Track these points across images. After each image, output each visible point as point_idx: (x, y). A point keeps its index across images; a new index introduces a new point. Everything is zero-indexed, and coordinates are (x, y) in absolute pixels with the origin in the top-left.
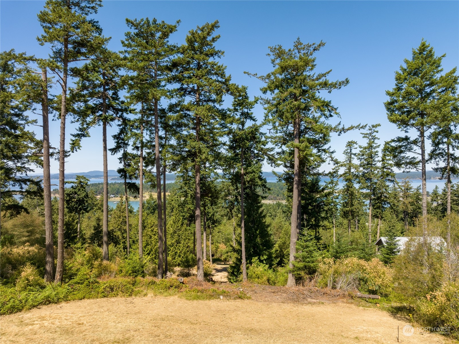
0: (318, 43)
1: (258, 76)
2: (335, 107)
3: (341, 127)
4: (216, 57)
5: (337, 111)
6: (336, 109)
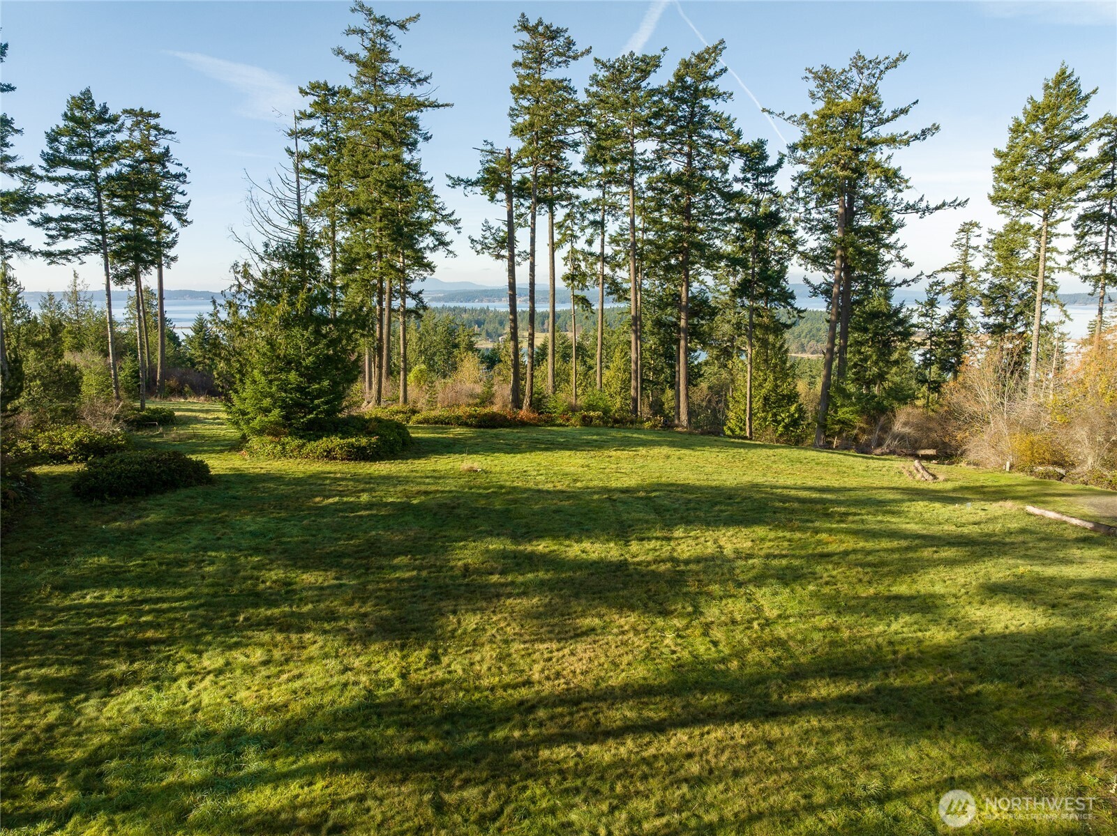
0: (894, 56)
1: (786, 116)
2: (906, 178)
3: (923, 205)
4: (720, 101)
5: (909, 184)
6: (907, 181)
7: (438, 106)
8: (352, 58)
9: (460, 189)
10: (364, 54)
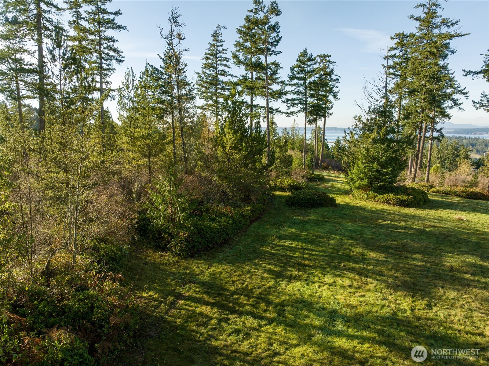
7: (462, 36)
8: (417, 19)
9: (470, 77)
10: (423, 16)
